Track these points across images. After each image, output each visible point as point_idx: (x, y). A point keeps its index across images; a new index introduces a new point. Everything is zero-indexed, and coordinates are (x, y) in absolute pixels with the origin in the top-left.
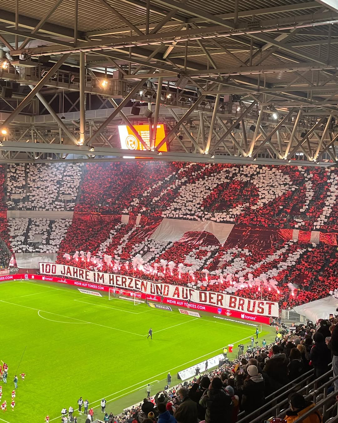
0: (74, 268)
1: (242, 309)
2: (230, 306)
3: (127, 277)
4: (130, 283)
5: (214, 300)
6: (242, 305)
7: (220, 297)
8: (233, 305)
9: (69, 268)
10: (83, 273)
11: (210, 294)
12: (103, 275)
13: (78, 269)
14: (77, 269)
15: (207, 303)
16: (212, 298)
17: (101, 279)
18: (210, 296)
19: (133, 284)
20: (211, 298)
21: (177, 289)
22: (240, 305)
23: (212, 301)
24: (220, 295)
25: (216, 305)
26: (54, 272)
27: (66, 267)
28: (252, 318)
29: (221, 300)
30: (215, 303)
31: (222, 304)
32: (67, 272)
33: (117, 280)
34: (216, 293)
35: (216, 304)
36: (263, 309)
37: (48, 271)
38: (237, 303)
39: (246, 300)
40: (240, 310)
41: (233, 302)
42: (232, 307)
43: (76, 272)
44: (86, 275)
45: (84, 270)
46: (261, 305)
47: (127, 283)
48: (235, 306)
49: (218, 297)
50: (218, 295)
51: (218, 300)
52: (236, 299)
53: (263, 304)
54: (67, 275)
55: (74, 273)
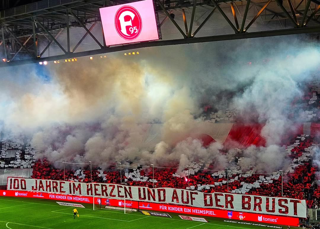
0: (47, 181)
1: (260, 210)
2: (244, 208)
3: (108, 185)
4: (112, 191)
5: (222, 202)
6: (259, 205)
7: (229, 199)
8: (246, 206)
9: (41, 182)
10: (57, 185)
11: (216, 195)
12: (80, 185)
13: (52, 181)
14: (50, 182)
15: (214, 206)
16: (219, 200)
17: (77, 190)
18: (216, 198)
19: (115, 192)
20: (217, 200)
21: (175, 192)
22: (255, 205)
23: (219, 203)
24: (229, 196)
25: (224, 208)
26: (24, 187)
27: (38, 181)
28: (272, 220)
29: (231, 202)
30: (223, 206)
31: (232, 207)
32: (40, 187)
33: (96, 190)
34: (224, 194)
35: (225, 206)
36: (287, 208)
37: (16, 186)
38: (252, 203)
39: (264, 198)
40: (257, 211)
41: (247, 202)
42: (245, 208)
43: (50, 186)
44: (61, 187)
45: (58, 182)
46: (283, 203)
47: (109, 191)
48: (249, 208)
49: (226, 199)
50: (226, 196)
51: (227, 202)
52: (250, 198)
53: (286, 201)
54: (39, 190)
55: (47, 186)
